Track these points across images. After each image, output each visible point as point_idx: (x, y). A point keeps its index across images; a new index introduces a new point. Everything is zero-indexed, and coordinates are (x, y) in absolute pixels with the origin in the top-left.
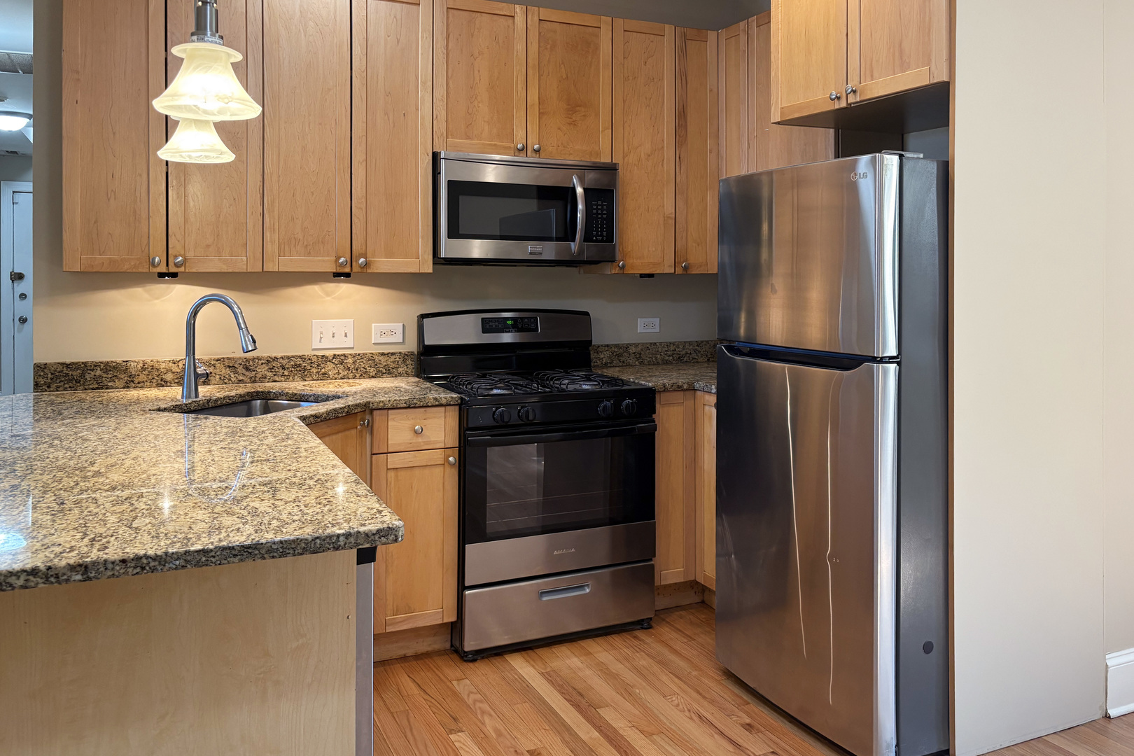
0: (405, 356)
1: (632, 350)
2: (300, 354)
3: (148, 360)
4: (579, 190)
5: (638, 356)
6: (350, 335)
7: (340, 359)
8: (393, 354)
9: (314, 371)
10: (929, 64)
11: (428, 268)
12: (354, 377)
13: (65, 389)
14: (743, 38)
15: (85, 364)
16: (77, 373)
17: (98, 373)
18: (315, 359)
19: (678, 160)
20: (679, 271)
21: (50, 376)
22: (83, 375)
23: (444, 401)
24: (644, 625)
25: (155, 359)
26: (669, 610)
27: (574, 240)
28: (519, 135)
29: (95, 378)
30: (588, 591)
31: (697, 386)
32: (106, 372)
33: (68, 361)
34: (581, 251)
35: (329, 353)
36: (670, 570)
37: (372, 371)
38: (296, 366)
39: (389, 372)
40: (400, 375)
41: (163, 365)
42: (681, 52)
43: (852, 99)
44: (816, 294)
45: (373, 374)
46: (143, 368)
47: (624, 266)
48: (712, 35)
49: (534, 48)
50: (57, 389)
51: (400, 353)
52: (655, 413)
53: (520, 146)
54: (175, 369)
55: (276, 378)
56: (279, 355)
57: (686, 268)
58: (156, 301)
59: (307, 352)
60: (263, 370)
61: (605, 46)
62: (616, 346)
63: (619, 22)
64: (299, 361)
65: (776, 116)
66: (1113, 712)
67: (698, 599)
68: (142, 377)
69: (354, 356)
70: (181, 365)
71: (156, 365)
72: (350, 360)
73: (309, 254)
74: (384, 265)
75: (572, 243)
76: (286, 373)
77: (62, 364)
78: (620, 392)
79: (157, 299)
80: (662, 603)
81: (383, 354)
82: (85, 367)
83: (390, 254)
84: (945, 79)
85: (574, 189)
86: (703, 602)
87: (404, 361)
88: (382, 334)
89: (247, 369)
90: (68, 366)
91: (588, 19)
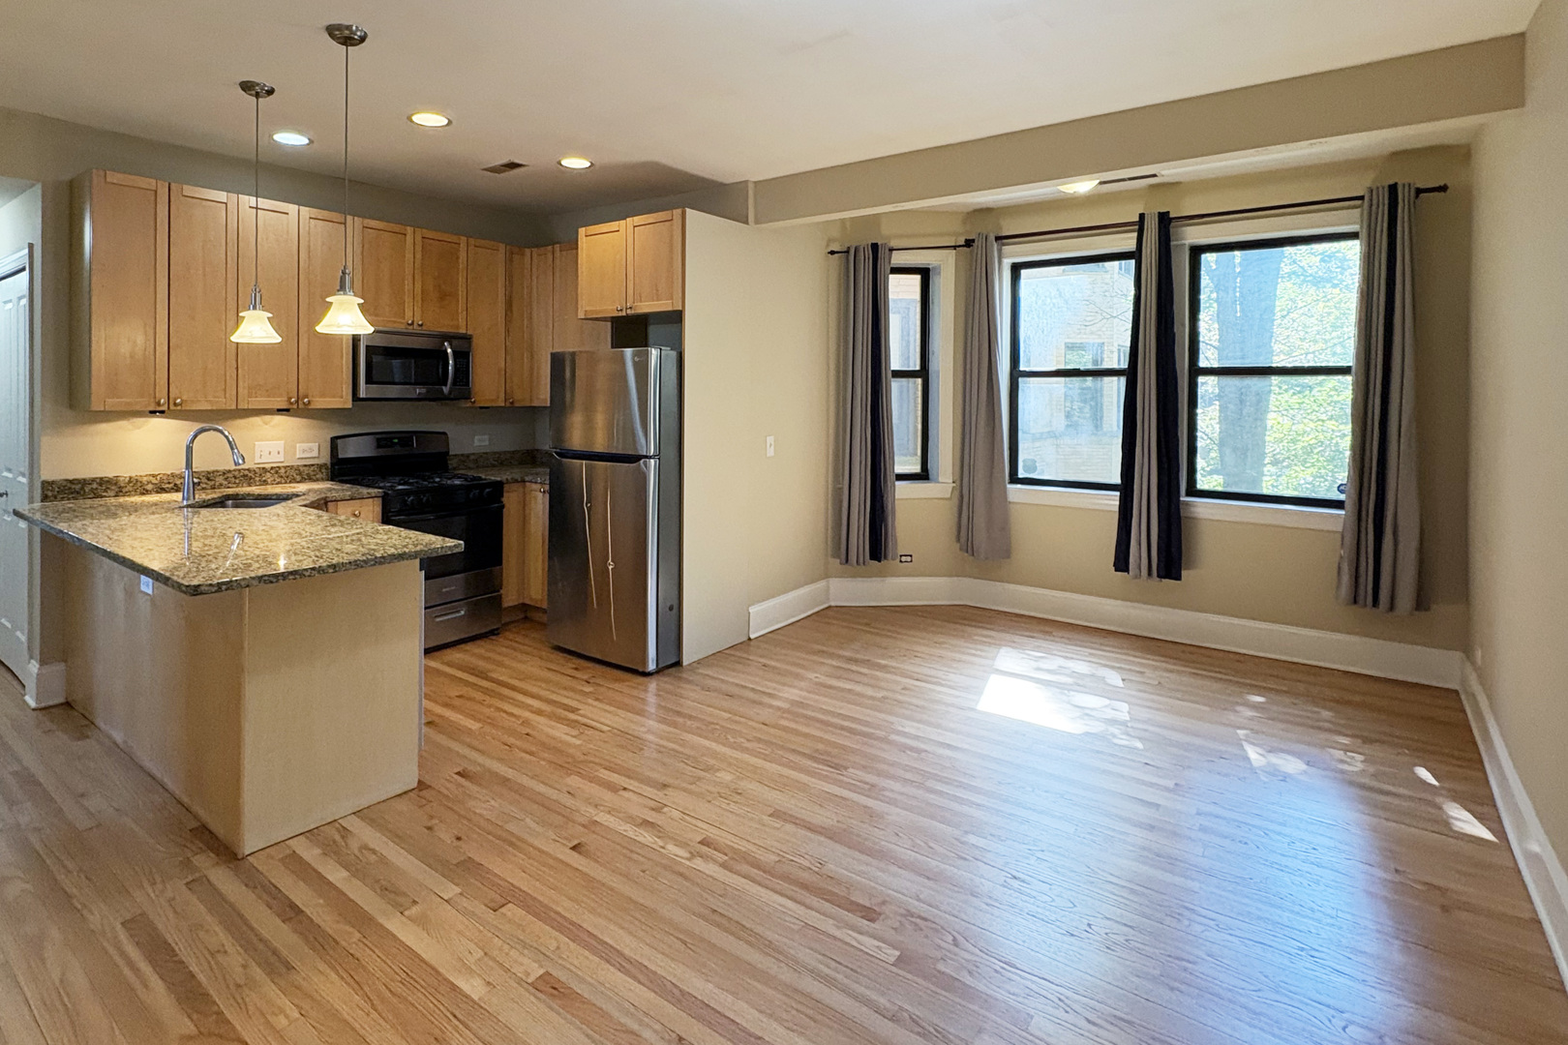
0: (320, 467)
1: (472, 457)
2: (247, 467)
3: (133, 475)
4: (449, 350)
5: (476, 461)
6: (282, 453)
7: (276, 470)
8: (313, 465)
9: (258, 479)
10: (672, 299)
11: (349, 405)
12: (286, 483)
13: (69, 499)
14: (550, 256)
15: (85, 480)
16: (78, 487)
17: (95, 486)
18: (257, 471)
19: (507, 331)
20: (508, 405)
21: (57, 489)
22: (82, 488)
23: (373, 495)
24: (493, 633)
25: (139, 474)
26: (507, 624)
27: (446, 385)
28: (409, 314)
29: (92, 490)
30: (463, 613)
31: (527, 479)
32: (101, 485)
33: (71, 478)
34: (450, 392)
35: (267, 466)
36: (510, 597)
37: (299, 478)
38: (245, 476)
39: (310, 479)
40: (317, 480)
41: (145, 479)
42: (509, 261)
43: (629, 311)
44: (600, 419)
45: (299, 480)
46: (130, 482)
47: (474, 402)
48: (528, 251)
49: (419, 256)
50: (62, 499)
51: (318, 464)
52: (503, 496)
53: (410, 322)
54: (154, 481)
55: (230, 485)
57: (512, 403)
58: (138, 431)
59: (253, 466)
60: (220, 480)
61: (463, 255)
62: (462, 455)
63: (472, 241)
64: (246, 472)
65: (581, 315)
66: (752, 636)
67: (522, 616)
68: (129, 488)
69: (285, 467)
70: (158, 478)
71: (140, 479)
72: (283, 471)
73: (269, 396)
74: (320, 403)
75: (444, 388)
76: (237, 481)
77: (66, 480)
78: (476, 484)
79: (139, 428)
80: (505, 619)
81: (305, 466)
82: (84, 482)
83: (323, 395)
84: (680, 309)
85: (446, 351)
86: (526, 618)
87: (321, 470)
88: (304, 451)
89: (208, 479)
90: (71, 482)
91: (454, 239)
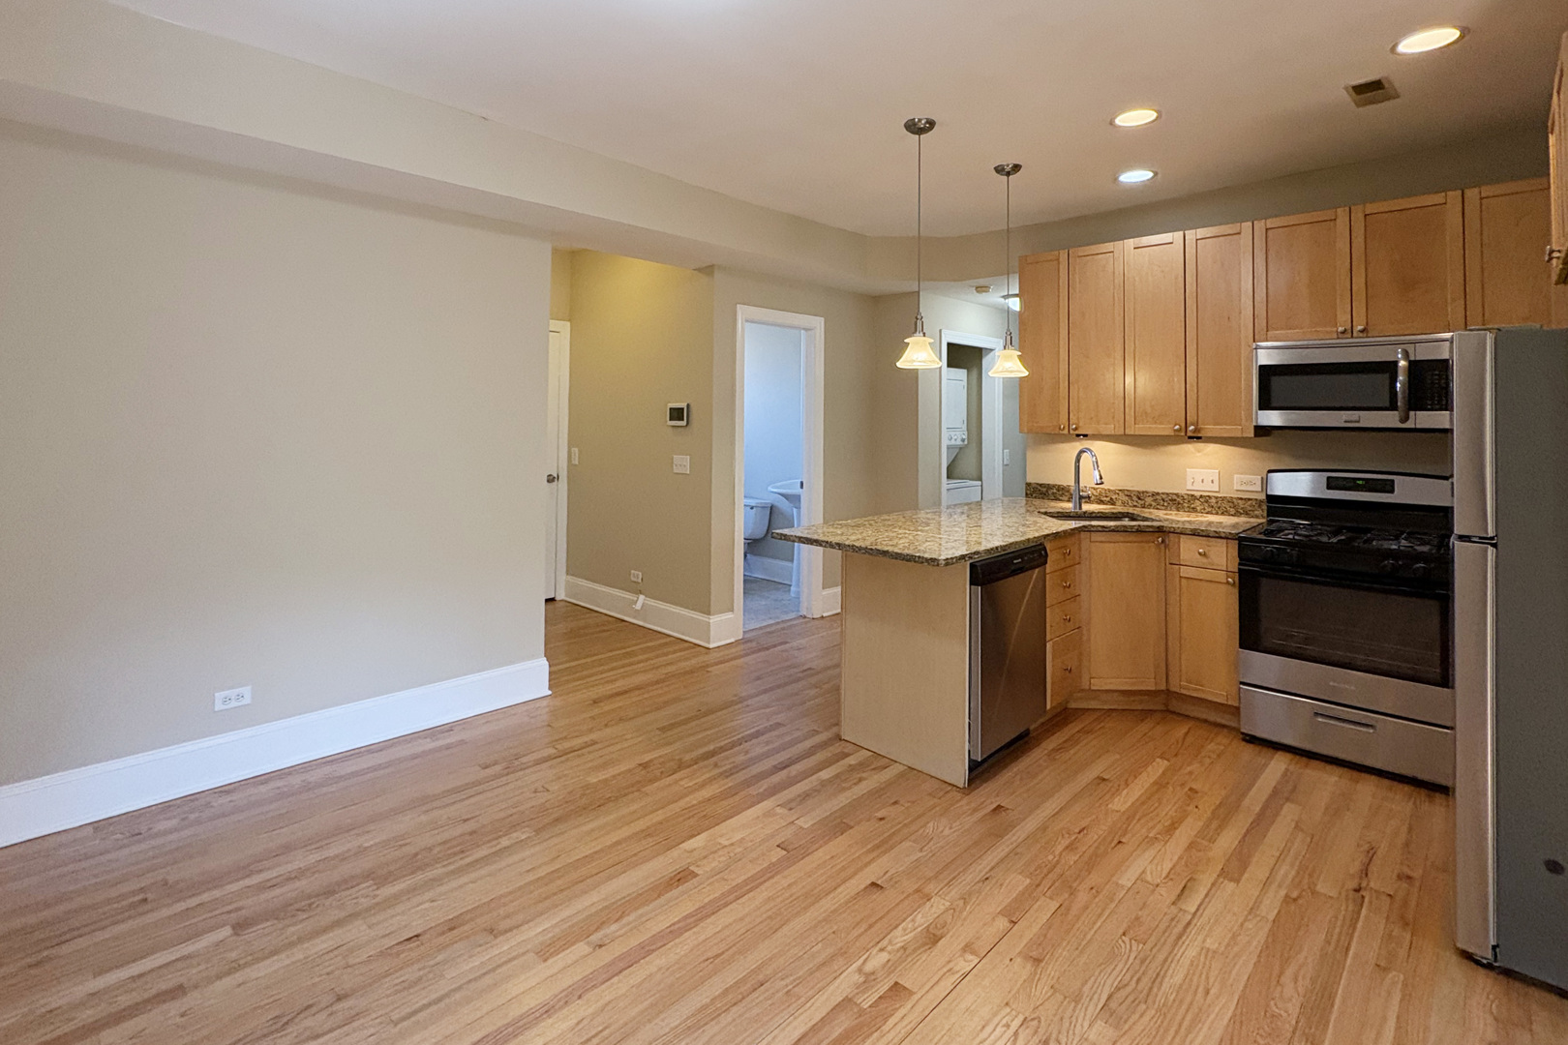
0: (1260, 502)
2: (1175, 492)
6: (1215, 483)
7: (1206, 499)
8: (1249, 499)
9: (1186, 505)
11: (1250, 433)
12: (1217, 514)
15: (1048, 485)
18: (1186, 497)
21: (1035, 489)
22: (1047, 491)
23: (1223, 535)
27: (1397, 409)
28: (1343, 319)
29: (1053, 493)
30: (1371, 731)
32: (1059, 490)
33: (1041, 482)
35: (1197, 494)
37: (1232, 511)
38: (1172, 500)
39: (1246, 513)
40: (1256, 516)
45: (1232, 513)
49: (1360, 240)
50: (1035, 497)
51: (1256, 500)
53: (1343, 329)
55: (1158, 507)
56: (1160, 492)
59: (1182, 492)
60: (1150, 500)
64: (1175, 497)
69: (1217, 498)
72: (1213, 500)
73: (1156, 424)
74: (1213, 430)
76: (1166, 504)
77: (1038, 483)
81: (1241, 499)
82: (1049, 487)
83: (1217, 422)
87: (1260, 506)
88: (1241, 483)
89: (1139, 498)
90: (1041, 485)
